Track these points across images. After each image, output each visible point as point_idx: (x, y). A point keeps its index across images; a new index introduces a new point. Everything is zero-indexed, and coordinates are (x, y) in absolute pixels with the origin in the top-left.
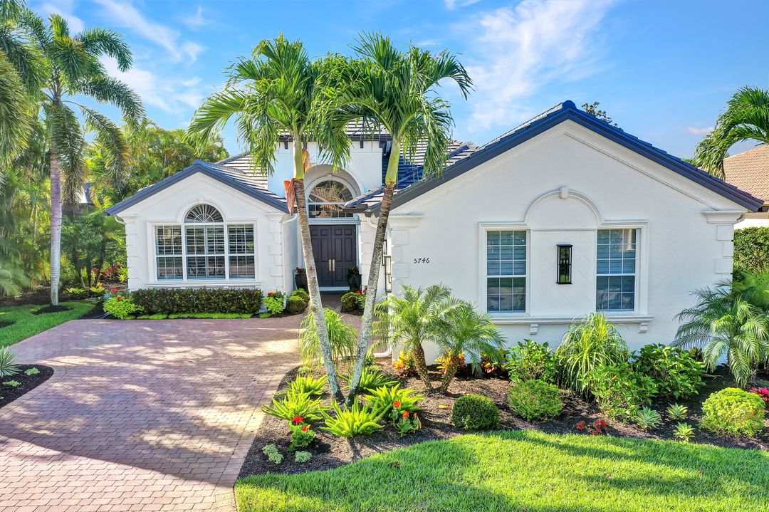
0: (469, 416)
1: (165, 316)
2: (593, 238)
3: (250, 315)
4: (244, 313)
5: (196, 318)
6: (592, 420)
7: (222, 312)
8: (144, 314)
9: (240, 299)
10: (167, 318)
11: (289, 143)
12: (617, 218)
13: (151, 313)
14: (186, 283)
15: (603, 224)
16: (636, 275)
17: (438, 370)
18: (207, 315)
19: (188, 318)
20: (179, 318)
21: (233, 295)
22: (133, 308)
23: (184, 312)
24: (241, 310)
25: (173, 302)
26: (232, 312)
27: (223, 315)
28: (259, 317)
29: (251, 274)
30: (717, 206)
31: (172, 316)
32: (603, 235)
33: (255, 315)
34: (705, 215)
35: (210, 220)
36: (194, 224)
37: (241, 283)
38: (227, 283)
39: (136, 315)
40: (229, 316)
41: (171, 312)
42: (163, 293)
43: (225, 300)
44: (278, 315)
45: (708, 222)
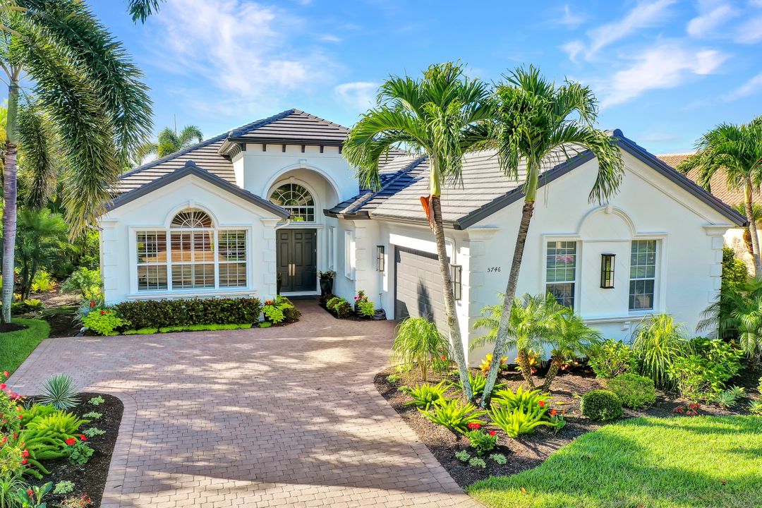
0: (605, 409)
1: (155, 330)
2: (628, 247)
3: (250, 326)
4: (243, 323)
5: (192, 331)
6: (677, 404)
7: (218, 323)
8: (131, 328)
9: (240, 308)
10: (159, 332)
11: (267, 145)
12: (646, 231)
13: (138, 328)
14: (171, 294)
15: (637, 236)
16: (656, 279)
17: (516, 370)
18: (202, 327)
19: (182, 331)
20: (171, 332)
21: (232, 305)
22: (119, 322)
23: (176, 325)
24: (241, 319)
25: (166, 314)
26: (229, 323)
27: (220, 327)
28: (259, 327)
29: (243, 282)
30: (713, 221)
31: (164, 330)
32: (636, 245)
33: (256, 325)
34: (706, 228)
35: (199, 226)
36: (181, 230)
37: (234, 293)
38: (218, 292)
39: (120, 330)
40: (227, 326)
41: (162, 325)
42: (153, 305)
43: (223, 310)
44: (279, 324)
45: (707, 235)
